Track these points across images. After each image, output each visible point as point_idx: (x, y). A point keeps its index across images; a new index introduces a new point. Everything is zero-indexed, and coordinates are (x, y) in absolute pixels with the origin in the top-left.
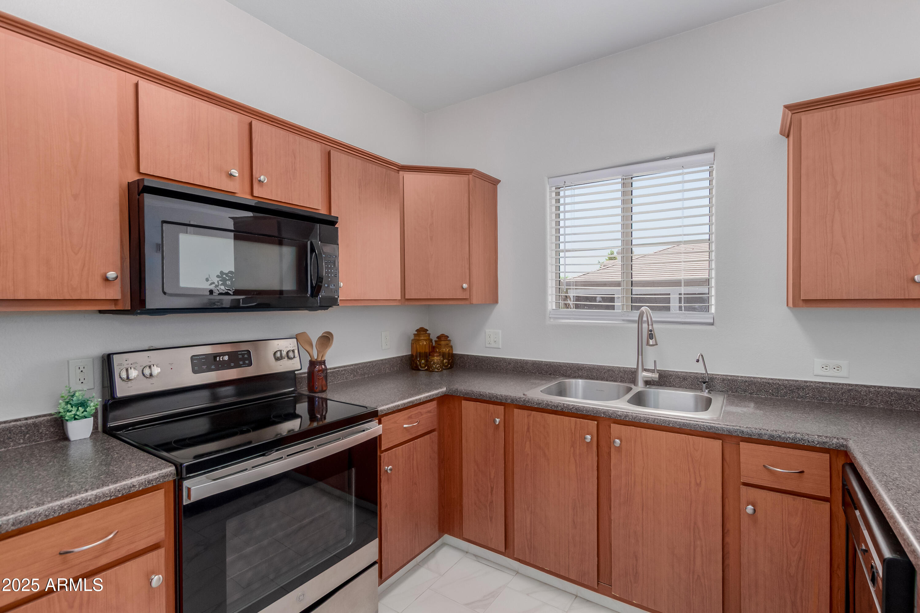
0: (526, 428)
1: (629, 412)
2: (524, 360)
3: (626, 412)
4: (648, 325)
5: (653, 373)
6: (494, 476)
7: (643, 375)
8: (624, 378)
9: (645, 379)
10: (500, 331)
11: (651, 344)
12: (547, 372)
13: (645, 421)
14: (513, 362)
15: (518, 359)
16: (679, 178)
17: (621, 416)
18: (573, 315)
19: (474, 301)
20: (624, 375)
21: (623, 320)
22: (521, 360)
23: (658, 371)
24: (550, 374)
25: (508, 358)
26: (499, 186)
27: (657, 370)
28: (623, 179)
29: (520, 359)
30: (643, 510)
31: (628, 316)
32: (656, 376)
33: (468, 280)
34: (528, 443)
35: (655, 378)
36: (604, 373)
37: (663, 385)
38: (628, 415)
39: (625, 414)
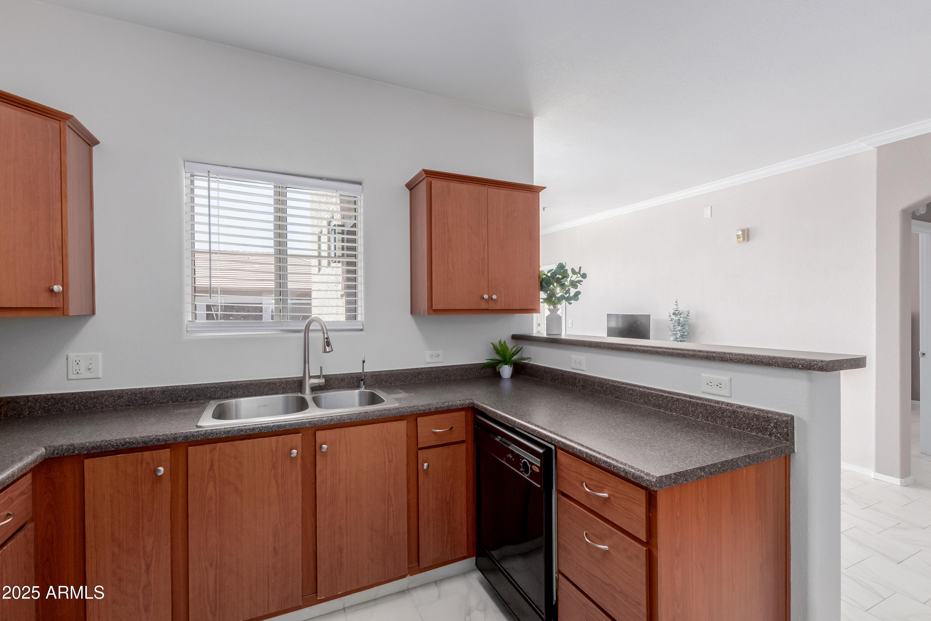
0: (208, 467)
1: (333, 416)
2: (147, 388)
3: (331, 417)
4: (324, 333)
5: (319, 379)
6: (153, 548)
7: (309, 383)
8: (285, 389)
9: (312, 385)
10: (100, 354)
11: (328, 351)
12: (185, 399)
13: (349, 421)
14: (127, 393)
15: (137, 389)
16: (324, 199)
17: (326, 422)
18: (221, 327)
19: (72, 311)
20: (286, 386)
21: (282, 330)
22: (142, 389)
23: (325, 377)
24: (191, 400)
25: (116, 390)
26: (95, 149)
27: (323, 375)
28: (275, 187)
29: (140, 389)
30: (347, 502)
31: (288, 326)
32: (322, 381)
33: (60, 279)
34: (211, 484)
35: (322, 383)
36: (264, 387)
37: (324, 388)
38: (333, 418)
39: (330, 418)
